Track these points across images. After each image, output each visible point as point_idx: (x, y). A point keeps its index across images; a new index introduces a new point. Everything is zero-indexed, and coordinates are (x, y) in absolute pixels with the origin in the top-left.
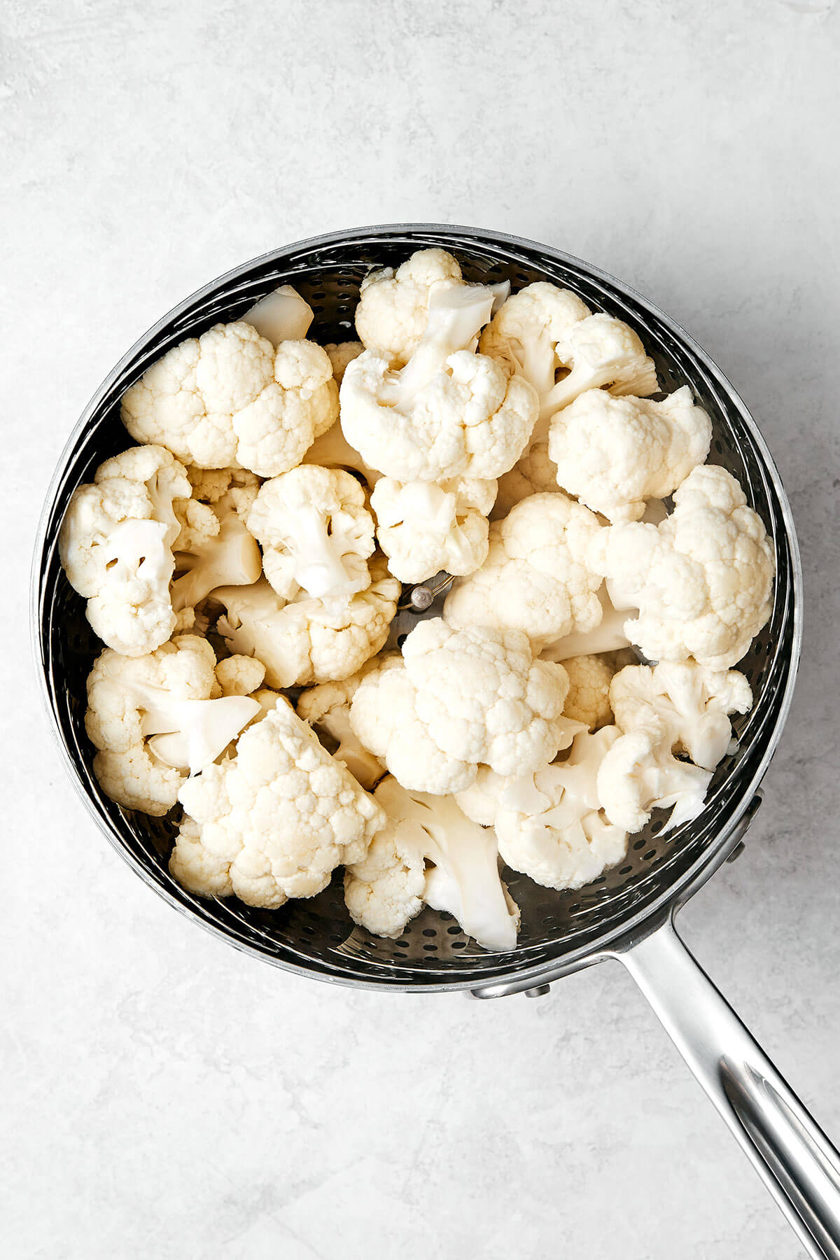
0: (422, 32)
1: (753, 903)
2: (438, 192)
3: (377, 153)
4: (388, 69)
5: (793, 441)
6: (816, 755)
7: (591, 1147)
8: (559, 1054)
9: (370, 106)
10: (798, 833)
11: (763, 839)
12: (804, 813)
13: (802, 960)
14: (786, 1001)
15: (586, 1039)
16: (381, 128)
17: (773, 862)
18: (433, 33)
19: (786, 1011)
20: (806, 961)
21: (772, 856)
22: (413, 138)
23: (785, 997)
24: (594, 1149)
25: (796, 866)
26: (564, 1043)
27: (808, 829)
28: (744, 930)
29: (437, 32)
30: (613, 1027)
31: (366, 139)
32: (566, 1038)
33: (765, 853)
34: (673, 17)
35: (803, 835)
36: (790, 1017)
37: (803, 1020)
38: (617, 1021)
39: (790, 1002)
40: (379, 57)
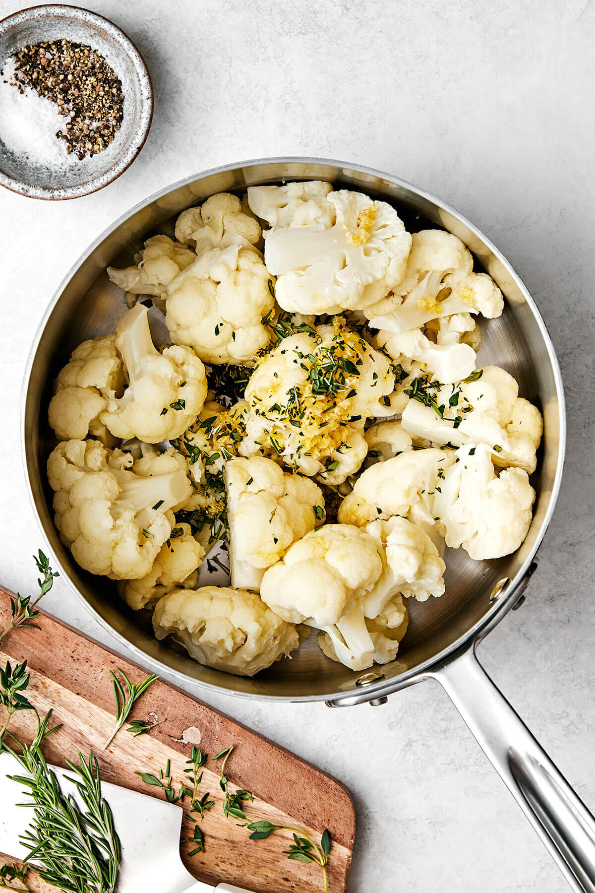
0: (293, 32)
1: (540, 646)
2: (306, 145)
3: (262, 118)
4: (269, 58)
5: (562, 317)
6: (582, 540)
7: (427, 822)
8: (404, 756)
9: (256, 85)
10: (571, 595)
11: (546, 600)
12: (574, 581)
13: (576, 686)
14: (565, 715)
15: (423, 744)
16: (265, 101)
17: (554, 616)
18: (300, 32)
19: (565, 722)
20: (579, 687)
21: (552, 612)
22: (288, 107)
23: (564, 712)
24: (431, 822)
25: (570, 618)
26: (408, 748)
27: (577, 592)
28: (535, 665)
29: (303, 31)
30: (442, 736)
31: (254, 109)
32: (409, 744)
33: (547, 610)
34: (471, 18)
35: (575, 597)
36: (568, 726)
37: (577, 729)
38: (445, 732)
39: (568, 715)
40: (263, 50)
